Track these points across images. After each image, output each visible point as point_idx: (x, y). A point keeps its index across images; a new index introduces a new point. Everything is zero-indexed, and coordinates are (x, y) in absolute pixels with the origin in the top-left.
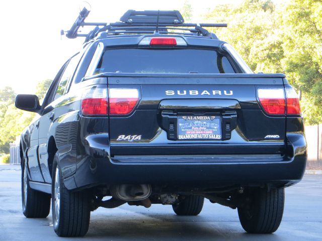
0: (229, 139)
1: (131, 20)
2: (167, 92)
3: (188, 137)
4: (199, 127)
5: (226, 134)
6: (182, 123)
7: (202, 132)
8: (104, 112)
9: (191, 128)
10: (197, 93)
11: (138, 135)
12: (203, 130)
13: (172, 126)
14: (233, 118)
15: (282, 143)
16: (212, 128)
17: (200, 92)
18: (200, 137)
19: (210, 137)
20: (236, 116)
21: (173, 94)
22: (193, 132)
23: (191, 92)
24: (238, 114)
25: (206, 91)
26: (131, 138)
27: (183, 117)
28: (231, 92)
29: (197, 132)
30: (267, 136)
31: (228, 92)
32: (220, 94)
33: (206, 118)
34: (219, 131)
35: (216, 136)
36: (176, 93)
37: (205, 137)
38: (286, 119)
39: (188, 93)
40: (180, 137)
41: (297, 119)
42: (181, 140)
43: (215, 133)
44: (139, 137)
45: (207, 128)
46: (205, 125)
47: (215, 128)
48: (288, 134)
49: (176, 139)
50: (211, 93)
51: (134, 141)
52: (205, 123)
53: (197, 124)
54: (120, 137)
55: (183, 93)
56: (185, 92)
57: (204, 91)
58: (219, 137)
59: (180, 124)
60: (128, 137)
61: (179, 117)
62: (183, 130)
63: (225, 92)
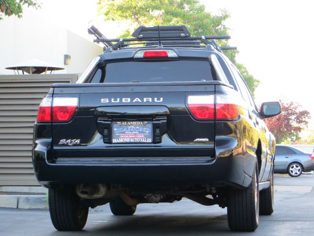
0: (160, 142)
2: (102, 100)
3: (121, 140)
4: (132, 132)
5: (156, 139)
6: (117, 128)
8: (48, 118)
9: (124, 132)
10: (129, 100)
11: (77, 139)
12: (135, 135)
13: (106, 131)
14: (162, 123)
15: (211, 146)
16: (144, 133)
17: (132, 100)
18: (132, 141)
19: (142, 141)
20: (165, 121)
21: (108, 101)
22: (126, 136)
23: (124, 100)
24: (168, 120)
25: (138, 99)
26: (71, 142)
27: (118, 123)
28: (162, 99)
29: (130, 136)
30: (196, 140)
31: (159, 99)
32: (151, 101)
33: (139, 123)
34: (151, 135)
35: (147, 139)
37: (137, 140)
38: (215, 123)
39: (121, 100)
40: (114, 141)
41: (226, 123)
42: (115, 143)
43: (146, 137)
44: (78, 141)
45: (140, 132)
46: (137, 129)
47: (147, 132)
48: (217, 137)
49: (111, 143)
50: (142, 100)
51: (74, 145)
52: (138, 128)
53: (131, 129)
54: (61, 141)
55: (117, 100)
56: (118, 100)
57: (136, 99)
58: (150, 140)
59: (115, 129)
60: (69, 141)
61: (114, 123)
62: (117, 134)
63: (156, 99)
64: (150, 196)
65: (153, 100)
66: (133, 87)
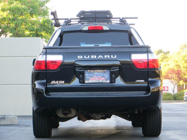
0: (115, 83)
1: (82, 16)
2: (78, 56)
3: (91, 81)
4: (97, 76)
5: (112, 80)
6: (87, 74)
7: (98, 79)
9: (92, 77)
10: (95, 57)
11: (62, 81)
12: (99, 78)
13: (81, 76)
14: (116, 71)
15: (146, 85)
16: (104, 77)
17: (97, 56)
18: (97, 82)
19: (103, 82)
20: (118, 70)
21: (82, 57)
22: (94, 79)
23: (92, 57)
24: (119, 69)
25: (101, 56)
26: (59, 83)
27: (88, 71)
28: (116, 56)
29: (96, 79)
30: (137, 81)
31: (114, 56)
32: (109, 57)
33: (101, 71)
34: (109, 78)
35: (106, 81)
36: (83, 57)
37: (100, 81)
38: (148, 71)
39: (90, 57)
40: (86, 82)
42: (87, 83)
43: (106, 79)
44: (63, 82)
45: (102, 77)
46: (100, 75)
47: (107, 76)
48: (150, 79)
49: (84, 83)
50: (104, 57)
51: (60, 84)
52: (101, 74)
53: (96, 74)
54: (52, 82)
55: (88, 57)
56: (89, 56)
57: (100, 56)
58: (108, 81)
59: (86, 75)
60: (57, 82)
61: (85, 70)
62: (88, 78)
63: (112, 56)
64: (95, 116)
65: (110, 57)
66: (97, 49)
